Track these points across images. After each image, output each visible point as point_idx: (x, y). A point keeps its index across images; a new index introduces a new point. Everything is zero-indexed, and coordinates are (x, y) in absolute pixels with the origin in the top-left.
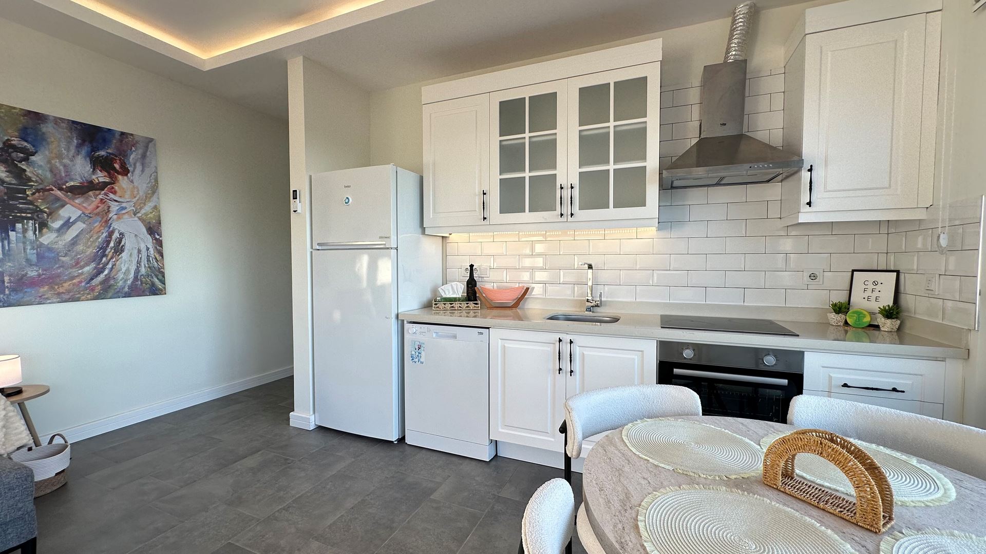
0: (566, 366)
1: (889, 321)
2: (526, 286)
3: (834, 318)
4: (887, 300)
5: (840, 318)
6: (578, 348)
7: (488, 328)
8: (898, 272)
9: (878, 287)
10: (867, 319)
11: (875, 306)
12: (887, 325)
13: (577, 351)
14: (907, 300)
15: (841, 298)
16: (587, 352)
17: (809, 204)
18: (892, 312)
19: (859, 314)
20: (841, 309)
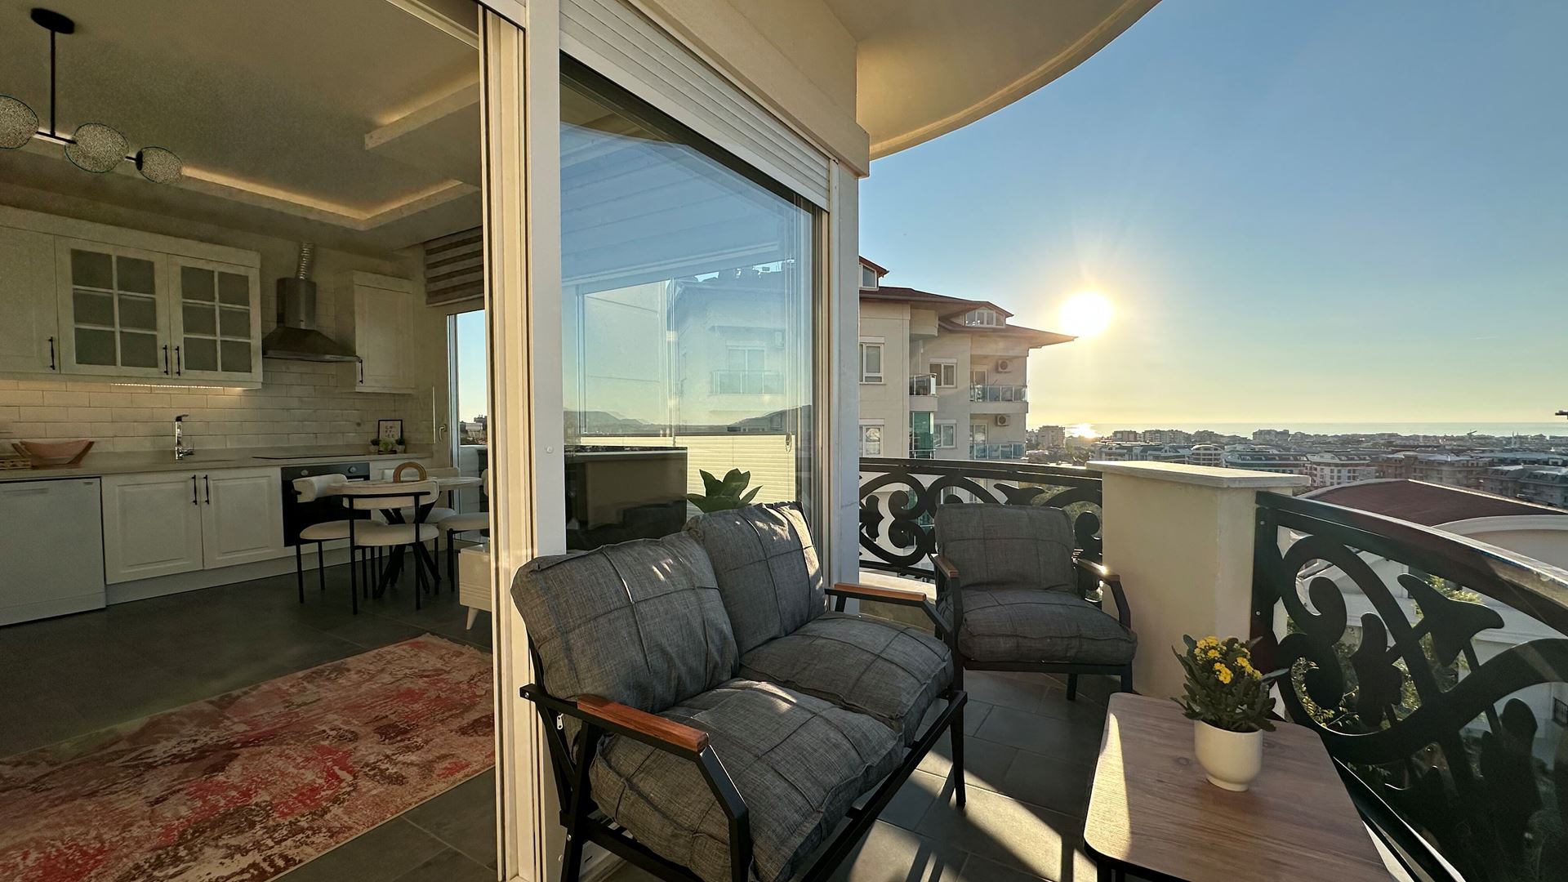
0: (203, 497)
1: (400, 447)
2: (91, 440)
3: (373, 448)
4: (398, 436)
5: (376, 447)
6: (211, 482)
7: (100, 477)
8: (401, 421)
9: (393, 430)
10: (390, 447)
11: (393, 440)
12: (400, 448)
13: (211, 484)
14: (406, 435)
15: (374, 436)
16: (221, 484)
17: (361, 381)
18: (401, 442)
19: (386, 444)
20: (376, 442)
